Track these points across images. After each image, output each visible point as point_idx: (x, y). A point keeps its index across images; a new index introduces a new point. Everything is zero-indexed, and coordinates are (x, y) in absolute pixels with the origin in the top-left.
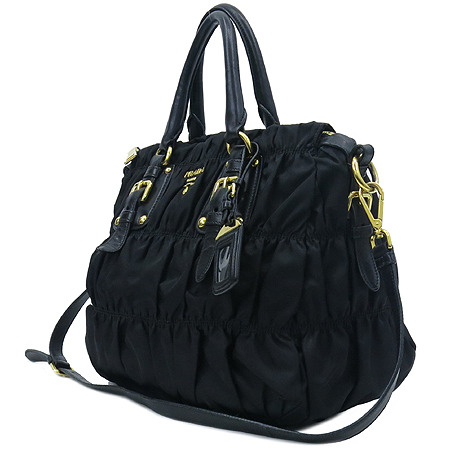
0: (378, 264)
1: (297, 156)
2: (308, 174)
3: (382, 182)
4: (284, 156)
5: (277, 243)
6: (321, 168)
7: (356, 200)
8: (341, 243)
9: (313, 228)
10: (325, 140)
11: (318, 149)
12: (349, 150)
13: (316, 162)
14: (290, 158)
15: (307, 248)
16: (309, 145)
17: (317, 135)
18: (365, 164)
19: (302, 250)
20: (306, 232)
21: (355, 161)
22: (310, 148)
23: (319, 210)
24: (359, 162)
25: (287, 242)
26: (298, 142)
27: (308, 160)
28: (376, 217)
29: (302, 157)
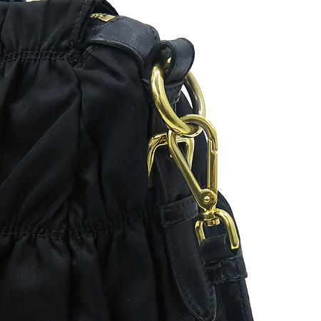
0: (212, 276)
1: (44, 65)
2: (62, 105)
3: (212, 112)
4: (20, 66)
5: (13, 243)
6: (90, 92)
7: (163, 151)
8: (137, 237)
9: (80, 212)
10: (96, 33)
11: (83, 50)
12: (143, 50)
13: (81, 80)
14: (32, 70)
15: (72, 253)
16: (65, 43)
17: (79, 20)
18: (178, 78)
19: (60, 260)
20: (67, 221)
21: (156, 74)
22: (67, 49)
23: (90, 176)
24: (165, 76)
25: (32, 242)
26: (44, 37)
27: (63, 76)
28: (203, 185)
29: (52, 66)
